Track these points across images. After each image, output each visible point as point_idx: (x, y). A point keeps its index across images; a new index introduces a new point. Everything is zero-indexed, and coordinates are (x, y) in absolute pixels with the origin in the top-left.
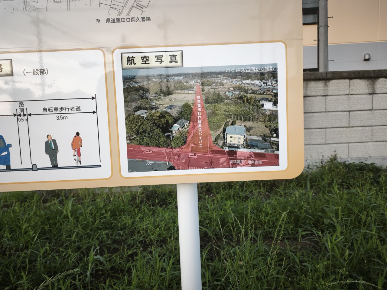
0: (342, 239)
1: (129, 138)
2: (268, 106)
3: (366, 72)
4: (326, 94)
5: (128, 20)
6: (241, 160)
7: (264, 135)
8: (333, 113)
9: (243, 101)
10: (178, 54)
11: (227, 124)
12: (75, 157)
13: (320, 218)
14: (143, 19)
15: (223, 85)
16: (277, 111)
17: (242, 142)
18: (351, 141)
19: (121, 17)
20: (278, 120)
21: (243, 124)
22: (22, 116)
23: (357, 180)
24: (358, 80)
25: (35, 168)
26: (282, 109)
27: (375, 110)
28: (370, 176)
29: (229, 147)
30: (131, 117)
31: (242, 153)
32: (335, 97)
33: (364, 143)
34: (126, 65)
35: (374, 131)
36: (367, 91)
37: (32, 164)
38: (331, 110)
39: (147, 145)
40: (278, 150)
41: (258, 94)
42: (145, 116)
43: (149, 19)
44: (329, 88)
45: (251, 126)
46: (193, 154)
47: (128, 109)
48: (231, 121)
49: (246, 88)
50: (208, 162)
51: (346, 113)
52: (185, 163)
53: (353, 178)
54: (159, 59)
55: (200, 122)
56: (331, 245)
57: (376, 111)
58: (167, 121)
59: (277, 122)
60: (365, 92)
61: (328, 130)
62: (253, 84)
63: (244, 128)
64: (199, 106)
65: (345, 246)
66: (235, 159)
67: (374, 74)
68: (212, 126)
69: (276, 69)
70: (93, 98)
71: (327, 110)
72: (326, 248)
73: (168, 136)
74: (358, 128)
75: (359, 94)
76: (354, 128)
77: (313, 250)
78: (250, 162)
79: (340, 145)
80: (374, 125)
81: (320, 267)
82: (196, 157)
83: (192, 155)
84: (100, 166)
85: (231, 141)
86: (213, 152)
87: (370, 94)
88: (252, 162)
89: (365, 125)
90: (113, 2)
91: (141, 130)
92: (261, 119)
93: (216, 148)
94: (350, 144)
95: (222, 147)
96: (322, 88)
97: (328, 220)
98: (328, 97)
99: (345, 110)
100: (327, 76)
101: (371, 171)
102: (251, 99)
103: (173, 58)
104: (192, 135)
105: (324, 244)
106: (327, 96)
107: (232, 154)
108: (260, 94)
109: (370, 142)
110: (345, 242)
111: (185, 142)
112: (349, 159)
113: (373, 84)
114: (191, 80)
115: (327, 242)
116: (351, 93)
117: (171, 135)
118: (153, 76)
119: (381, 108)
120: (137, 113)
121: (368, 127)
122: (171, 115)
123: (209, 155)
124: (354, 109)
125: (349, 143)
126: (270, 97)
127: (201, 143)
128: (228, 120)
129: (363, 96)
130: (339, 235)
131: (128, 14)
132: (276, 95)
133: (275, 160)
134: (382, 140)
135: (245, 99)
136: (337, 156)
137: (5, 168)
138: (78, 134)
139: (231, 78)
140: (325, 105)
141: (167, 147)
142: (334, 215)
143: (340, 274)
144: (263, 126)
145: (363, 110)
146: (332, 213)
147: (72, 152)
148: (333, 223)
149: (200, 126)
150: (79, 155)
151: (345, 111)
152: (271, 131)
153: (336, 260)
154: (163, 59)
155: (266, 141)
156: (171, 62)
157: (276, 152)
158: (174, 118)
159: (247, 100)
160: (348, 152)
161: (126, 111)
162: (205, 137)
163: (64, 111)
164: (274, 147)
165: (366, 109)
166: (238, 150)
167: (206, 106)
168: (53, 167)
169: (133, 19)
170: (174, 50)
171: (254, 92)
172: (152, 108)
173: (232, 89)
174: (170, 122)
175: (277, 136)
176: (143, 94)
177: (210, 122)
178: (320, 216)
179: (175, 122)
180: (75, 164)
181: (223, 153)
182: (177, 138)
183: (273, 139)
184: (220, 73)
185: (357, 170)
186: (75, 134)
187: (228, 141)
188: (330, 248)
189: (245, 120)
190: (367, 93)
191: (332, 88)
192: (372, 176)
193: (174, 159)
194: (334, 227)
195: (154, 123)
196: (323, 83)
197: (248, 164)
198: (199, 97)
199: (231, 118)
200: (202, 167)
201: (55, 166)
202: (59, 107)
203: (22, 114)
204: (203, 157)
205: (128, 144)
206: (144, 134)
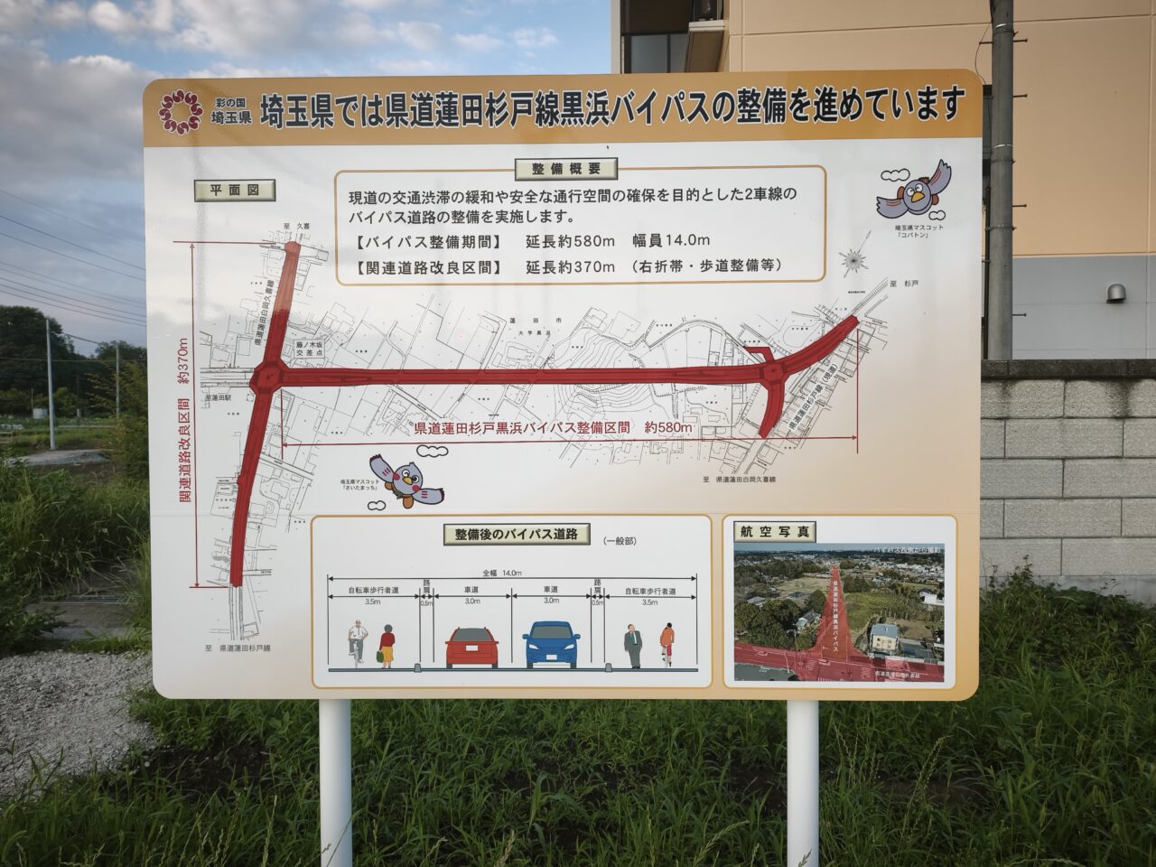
0: (1036, 786)
1: (737, 634)
2: (931, 599)
3: (1107, 364)
4: (1005, 415)
5: (746, 480)
6: (891, 671)
7: (924, 639)
8: (1022, 462)
9: (897, 592)
10: (810, 525)
11: (873, 622)
12: (664, 657)
13: (989, 735)
14: (766, 479)
15: (870, 569)
16: (943, 607)
17: (893, 647)
18: (1067, 534)
19: (736, 476)
20: (943, 619)
21: (895, 623)
22: (598, 598)
23: (1080, 639)
24: (1087, 383)
25: (609, 669)
26: (949, 604)
27: (1130, 458)
28: (1112, 630)
29: (875, 652)
30: (743, 606)
31: (893, 662)
32: (1029, 422)
33: (1102, 541)
34: (739, 537)
35: (1126, 511)
36: (1109, 411)
37: (607, 662)
38: (1018, 455)
39: (762, 644)
40: (942, 660)
41: (917, 583)
42: (761, 605)
43: (773, 479)
44: (1013, 401)
45: (906, 625)
46: (825, 661)
47: (738, 594)
48: (879, 617)
49: (901, 574)
50: (845, 671)
51: (1055, 462)
52: (813, 671)
53: (1070, 632)
54: (784, 531)
55: (836, 616)
56: (1014, 797)
57: (1132, 461)
58: (791, 614)
59: (943, 622)
60: (1103, 414)
61: (1008, 503)
62: (911, 570)
63: (897, 628)
64: (836, 594)
65: (1042, 802)
66: (882, 670)
67: (1128, 369)
68: (852, 622)
69: (943, 551)
70: (693, 579)
71: (1008, 455)
72: (1003, 802)
73: (791, 634)
74: (1087, 500)
75: (1088, 418)
76: (1076, 501)
77: (975, 805)
78: (903, 675)
79: (1039, 542)
80: (1126, 495)
81: (993, 837)
82: (829, 664)
83: (822, 662)
84: (697, 670)
85: (878, 645)
86: (853, 658)
87: (1116, 418)
88: (907, 675)
89: (1103, 496)
90: (727, 456)
91: (754, 624)
92: (921, 617)
93: (858, 653)
94: (1064, 541)
95: (865, 653)
96: (996, 400)
97: (1007, 741)
98: (1009, 423)
99: (1053, 455)
100: (1008, 372)
101: (1116, 616)
102: (907, 589)
103: (803, 531)
104: (824, 634)
105: (1000, 794)
106: (1007, 418)
107: (879, 663)
108: (920, 583)
109: (1116, 537)
110: (1043, 793)
111: (814, 644)
112: (1061, 580)
113: (1125, 393)
114: (826, 560)
115: (1005, 789)
116: (1068, 414)
117: (795, 632)
118: (775, 553)
119: (1145, 455)
120: (751, 601)
121: (1111, 501)
122: (796, 605)
123: (847, 662)
124: (1075, 455)
125: (1062, 538)
126: (933, 588)
127: (836, 646)
128: (875, 616)
129: (1100, 422)
130: (1030, 778)
131: (746, 472)
132: (942, 585)
133: (938, 674)
134: (1146, 532)
135: (899, 589)
136: (1031, 569)
137: (569, 667)
138: (670, 625)
139: (881, 560)
140: (1002, 442)
141: (789, 649)
142: (1021, 730)
143: (1030, 851)
144: (924, 627)
145: (1099, 458)
146: (1017, 725)
147: (660, 649)
148: (1017, 748)
149: (836, 621)
150: (669, 653)
151: (1052, 459)
152: (934, 634)
153: (1023, 828)
154: (789, 531)
155: (926, 647)
156: (800, 535)
157: (940, 663)
158: (800, 610)
159: (902, 590)
160: (1059, 560)
161: (736, 598)
162: (843, 636)
163: (653, 594)
164: (938, 656)
165: (1106, 455)
166: (887, 657)
167: (845, 595)
168: (634, 668)
169: (753, 479)
170: (806, 521)
171: (912, 580)
172: (772, 595)
173: (881, 574)
174: (794, 615)
175: (942, 641)
176: (761, 575)
177: (850, 618)
178: (990, 731)
179: (801, 615)
180: (663, 665)
181: (866, 660)
182: (803, 637)
183: (936, 645)
184: (866, 553)
185: (1080, 611)
186: (666, 626)
187: (874, 645)
188: (1011, 802)
189: (899, 617)
190: (1110, 415)
191: (1021, 401)
192: (1115, 630)
193: (798, 666)
194: (1020, 757)
195: (772, 615)
196: (998, 386)
197: (901, 678)
198: (835, 583)
199: (879, 614)
200: (837, 679)
201: (636, 668)
202: (647, 588)
203: (598, 595)
204: (840, 665)
205: (736, 642)
206: (758, 629)
